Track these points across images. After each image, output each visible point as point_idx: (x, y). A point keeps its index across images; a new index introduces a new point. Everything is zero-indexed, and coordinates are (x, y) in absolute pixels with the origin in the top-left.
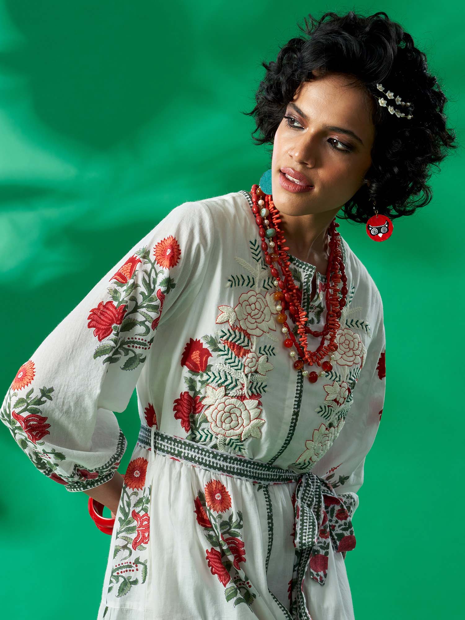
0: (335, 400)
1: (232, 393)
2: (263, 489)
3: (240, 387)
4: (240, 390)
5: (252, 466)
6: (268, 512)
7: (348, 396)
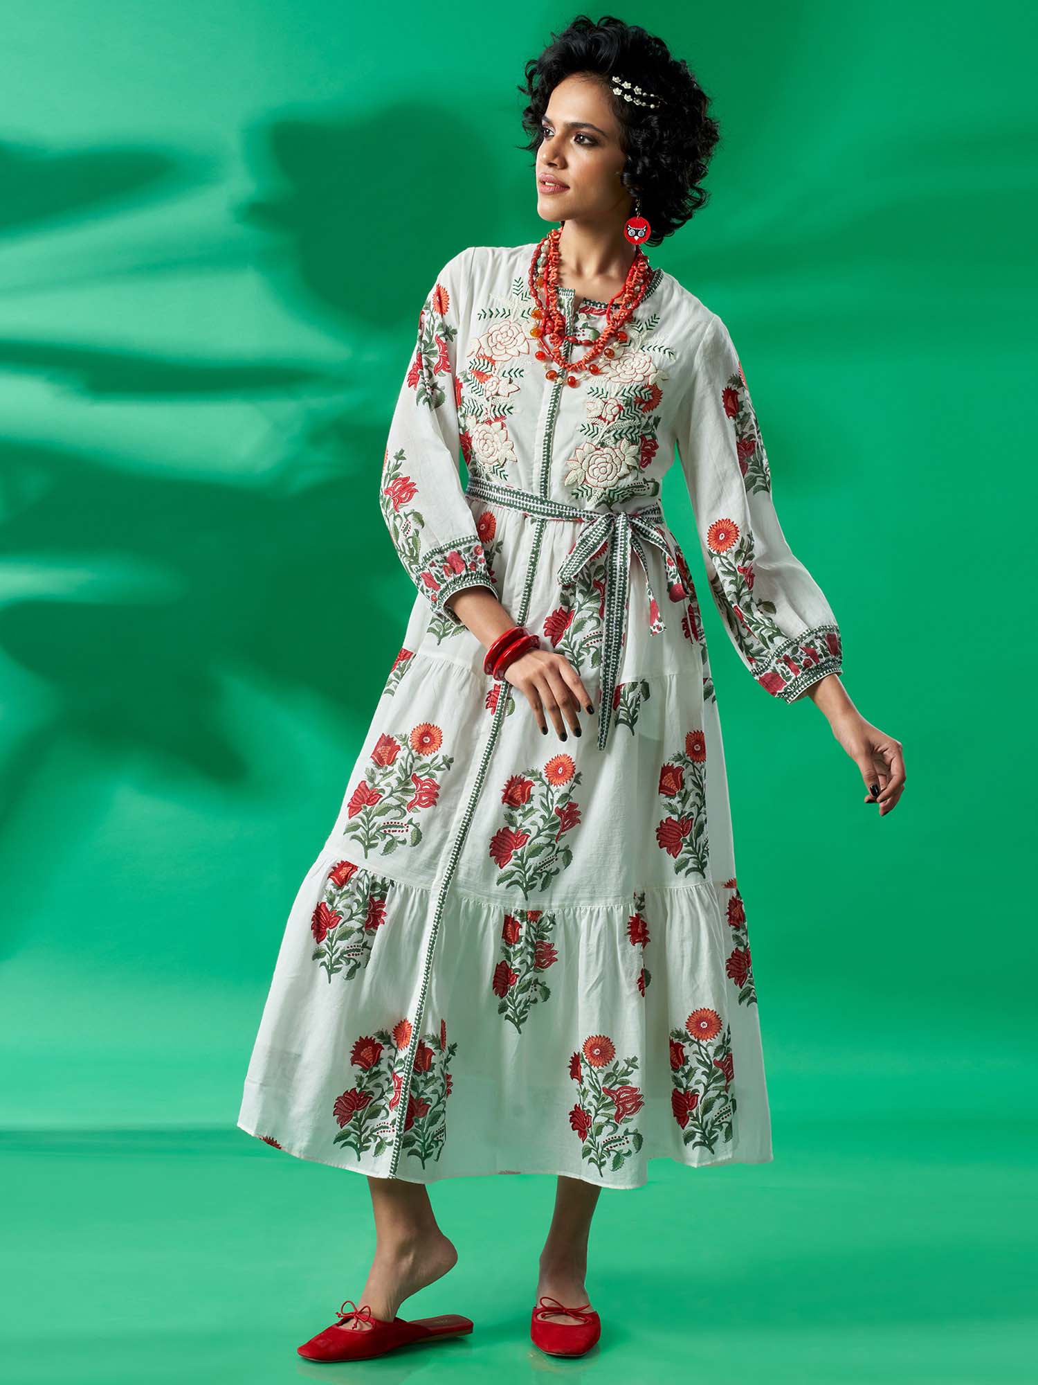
0: (600, 417)
1: (481, 419)
2: (537, 523)
3: (485, 411)
4: (486, 415)
6: (534, 547)
7: (619, 412)
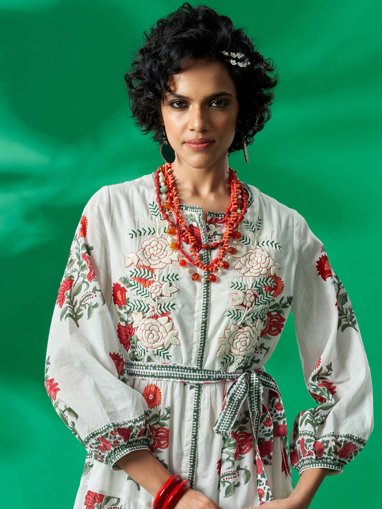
0: (242, 304)
1: (148, 315)
4: (152, 312)
5: (177, 370)
6: (195, 407)
7: (255, 300)
